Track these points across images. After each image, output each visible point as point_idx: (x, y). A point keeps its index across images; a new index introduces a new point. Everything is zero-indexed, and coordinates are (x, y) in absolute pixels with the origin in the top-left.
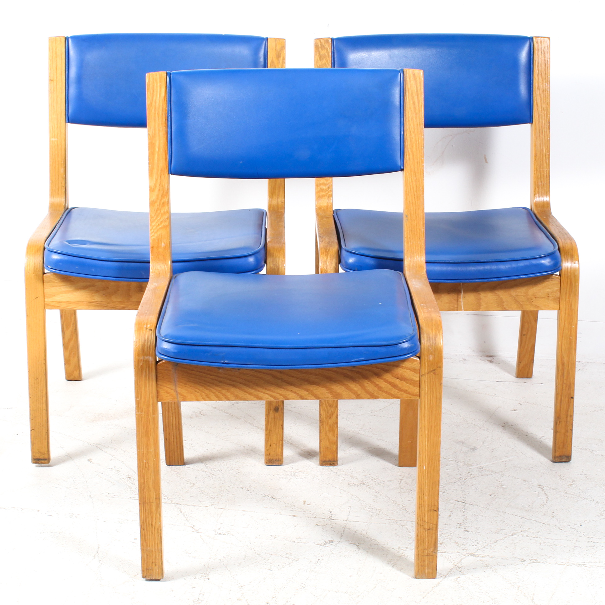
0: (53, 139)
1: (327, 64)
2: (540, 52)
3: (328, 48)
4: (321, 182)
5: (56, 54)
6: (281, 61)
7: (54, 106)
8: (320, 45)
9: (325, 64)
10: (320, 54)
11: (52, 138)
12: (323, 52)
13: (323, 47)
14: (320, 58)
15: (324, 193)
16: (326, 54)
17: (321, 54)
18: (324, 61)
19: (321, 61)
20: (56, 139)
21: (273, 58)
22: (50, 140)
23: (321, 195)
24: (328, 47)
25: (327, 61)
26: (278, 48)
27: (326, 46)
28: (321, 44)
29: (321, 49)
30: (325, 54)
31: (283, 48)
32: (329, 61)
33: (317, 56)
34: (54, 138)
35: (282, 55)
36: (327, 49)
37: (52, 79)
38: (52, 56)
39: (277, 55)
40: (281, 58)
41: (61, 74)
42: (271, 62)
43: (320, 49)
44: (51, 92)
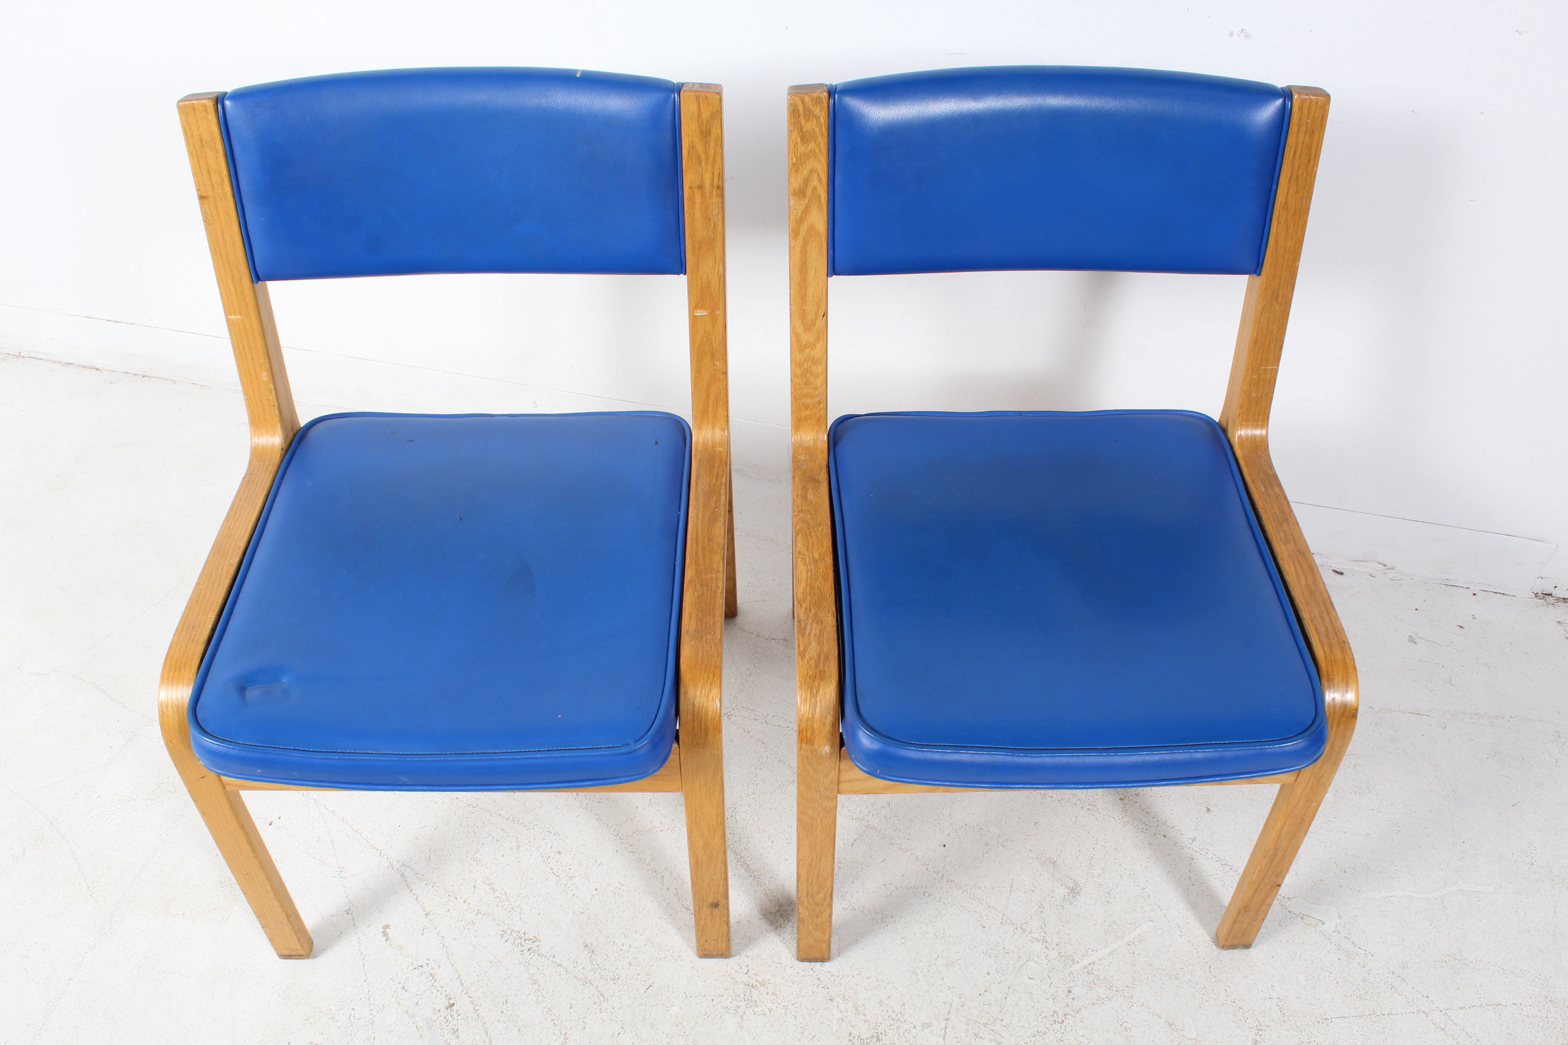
0: (233, 317)
1: (817, 151)
2: (1303, 129)
3: (820, 117)
4: (803, 393)
5: (201, 140)
6: (712, 144)
7: (220, 252)
8: (801, 109)
9: (814, 151)
10: (801, 128)
11: (231, 315)
12: (809, 126)
13: (809, 114)
14: (802, 139)
15: (809, 412)
16: (817, 130)
17: (805, 129)
18: (812, 146)
19: (805, 145)
20: (240, 317)
21: (692, 138)
22: (228, 320)
23: (803, 416)
24: (820, 114)
25: (819, 145)
26: (706, 114)
27: (817, 111)
28: (804, 108)
29: (805, 119)
30: (814, 130)
31: (718, 114)
32: (822, 146)
33: (795, 134)
34: (235, 315)
35: (713, 130)
36: (818, 118)
37: (203, 195)
38: (194, 146)
39: (701, 132)
40: (713, 137)
41: (222, 184)
42: (690, 145)
43: (802, 117)
44: (208, 222)
